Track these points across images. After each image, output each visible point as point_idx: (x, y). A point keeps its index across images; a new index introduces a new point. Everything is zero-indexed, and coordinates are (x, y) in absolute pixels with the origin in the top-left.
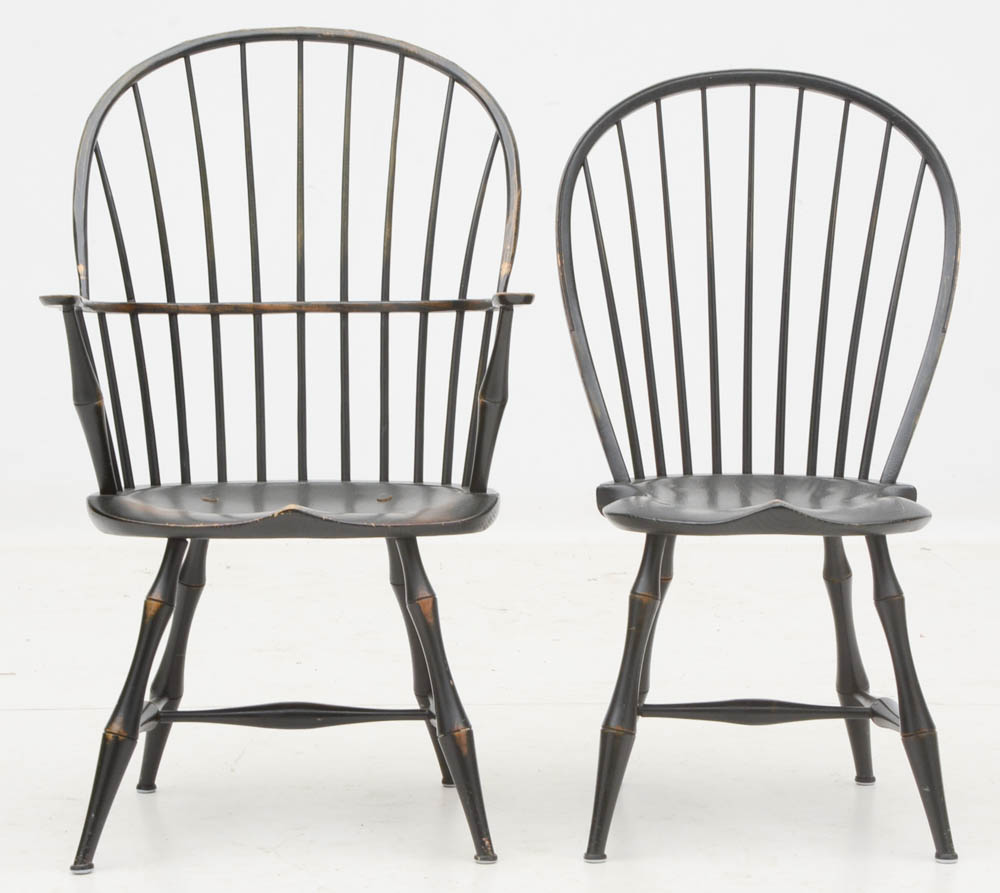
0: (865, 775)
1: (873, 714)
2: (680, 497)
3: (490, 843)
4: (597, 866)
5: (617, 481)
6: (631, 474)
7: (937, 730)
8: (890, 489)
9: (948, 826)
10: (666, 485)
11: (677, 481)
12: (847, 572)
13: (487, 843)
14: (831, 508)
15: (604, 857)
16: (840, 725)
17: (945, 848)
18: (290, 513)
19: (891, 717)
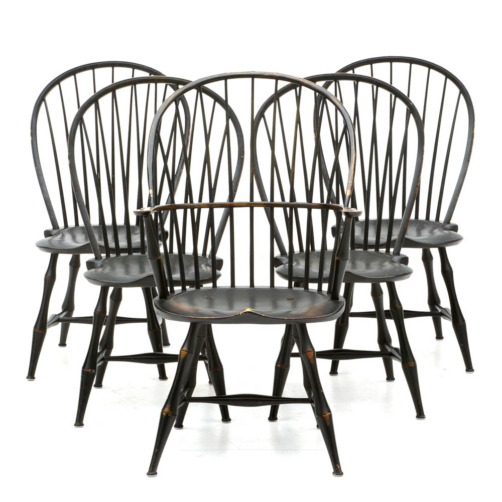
0: (439, 336)
1: (442, 314)
3: (340, 467)
7: (466, 322)
8: (448, 226)
13: (339, 467)
14: (425, 236)
17: (469, 368)
18: (247, 313)
19: (449, 316)
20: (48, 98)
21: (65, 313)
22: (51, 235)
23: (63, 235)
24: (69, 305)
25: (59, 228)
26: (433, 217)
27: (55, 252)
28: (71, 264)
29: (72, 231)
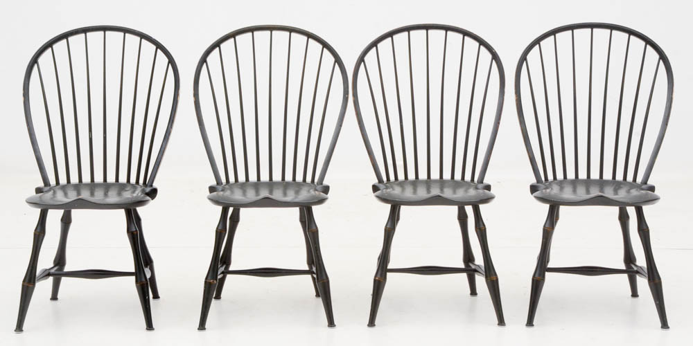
0: (635, 294)
1: (637, 272)
2: (562, 189)
4: (530, 329)
5: (538, 182)
6: (543, 179)
8: (644, 187)
9: (666, 316)
10: (557, 184)
11: (561, 182)
12: (628, 217)
14: (622, 195)
15: (533, 325)
16: (625, 276)
17: (665, 325)
19: (643, 273)
20: (40, 60)
21: (56, 268)
22: (42, 192)
23: (55, 193)
24: (60, 260)
25: (50, 185)
26: (630, 178)
27: (45, 207)
28: (62, 220)
29: (64, 188)
